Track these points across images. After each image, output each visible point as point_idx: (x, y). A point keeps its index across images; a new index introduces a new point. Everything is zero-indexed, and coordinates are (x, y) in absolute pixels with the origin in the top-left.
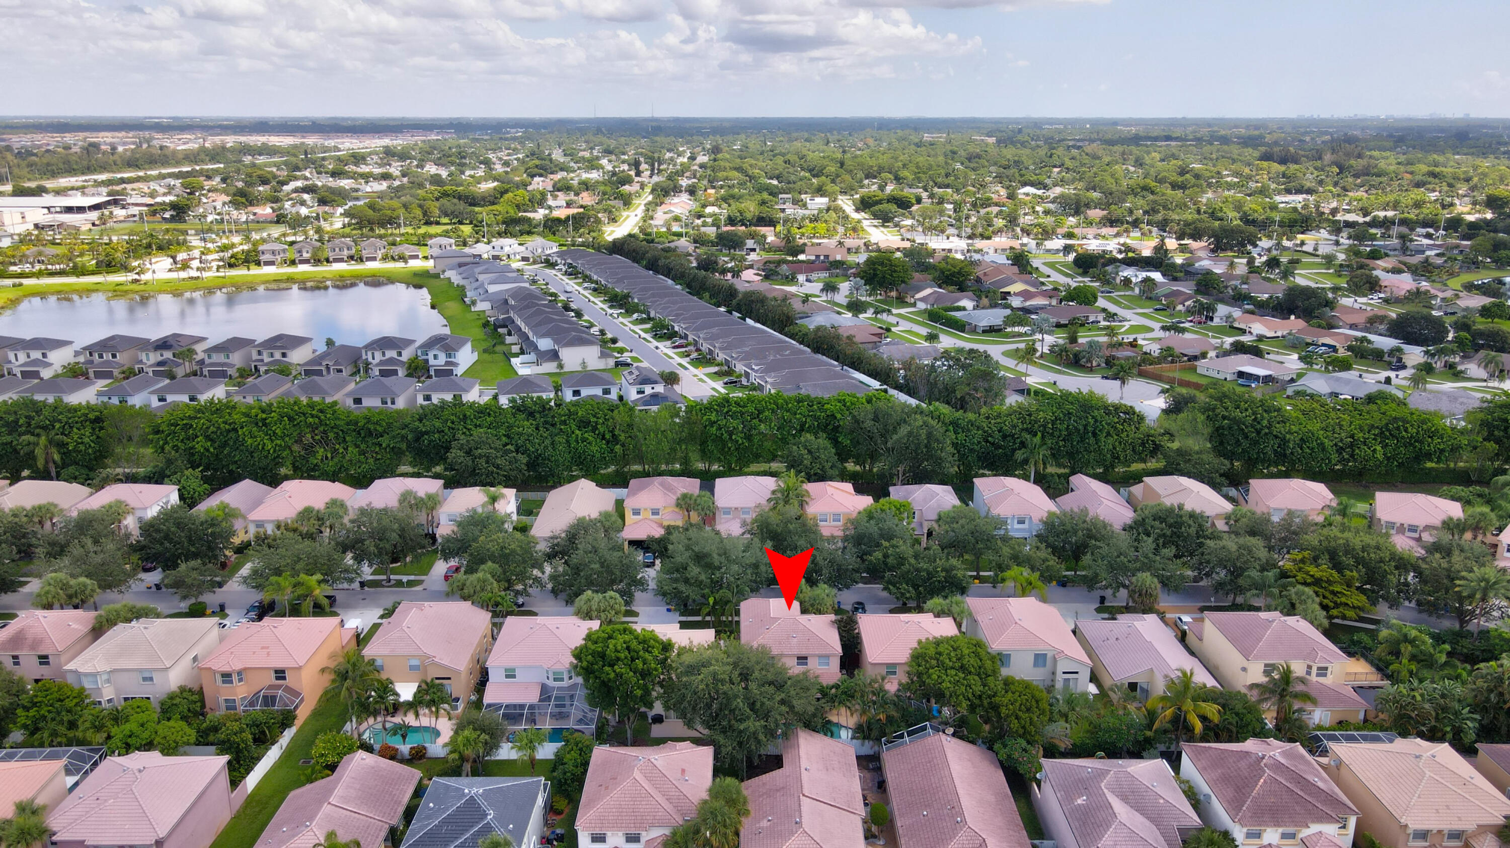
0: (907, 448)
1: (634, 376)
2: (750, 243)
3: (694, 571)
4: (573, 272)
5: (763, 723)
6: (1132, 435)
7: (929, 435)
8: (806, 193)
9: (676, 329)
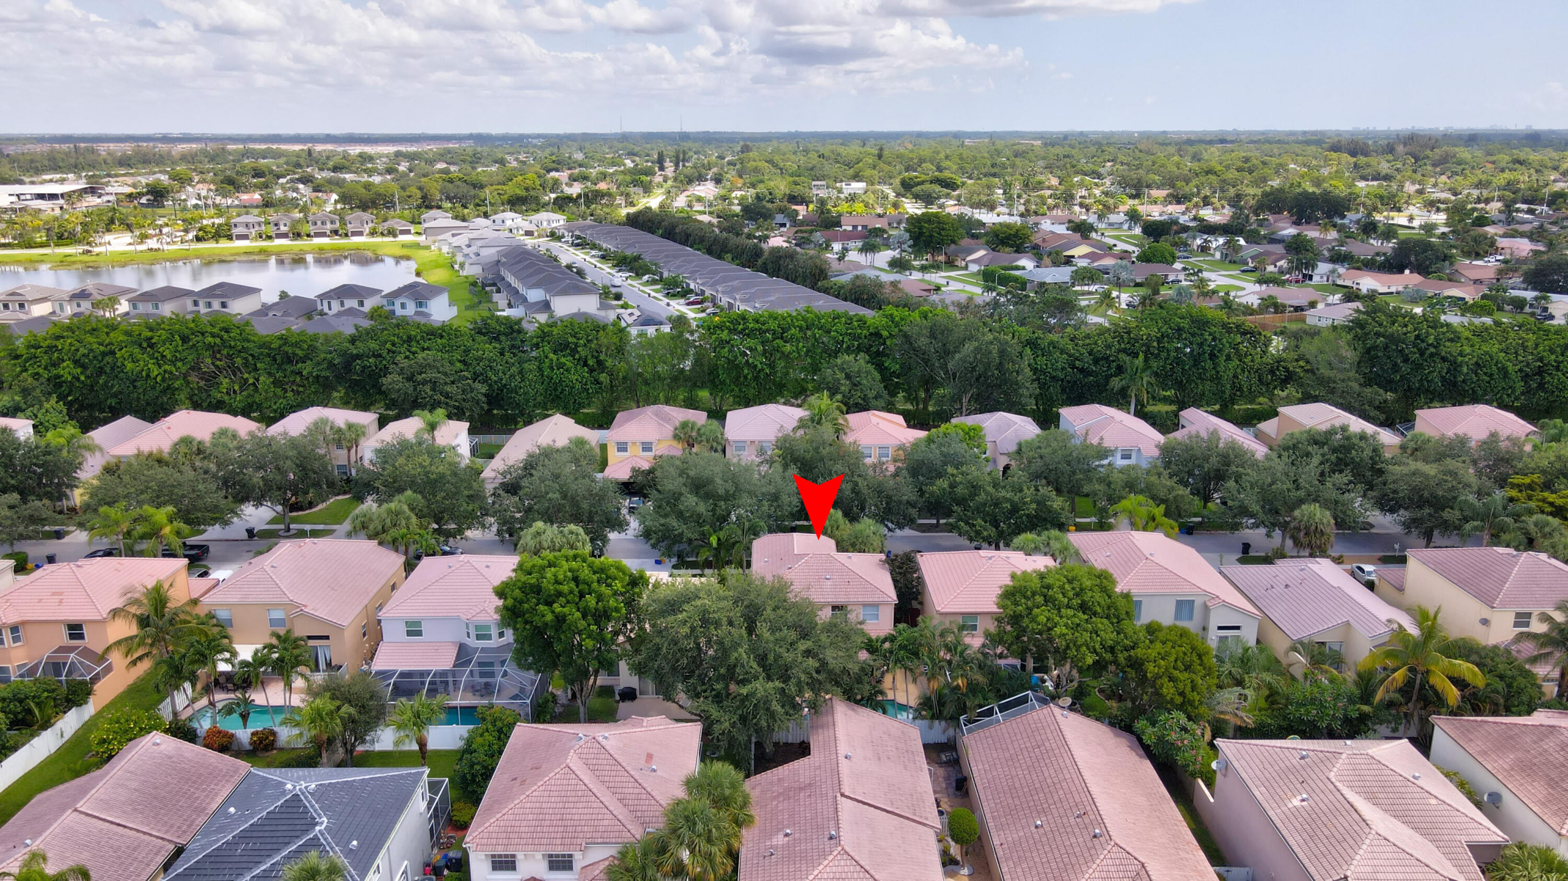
0: (974, 369)
1: (635, 317)
2: (780, 218)
3: (690, 501)
4: (581, 244)
5: (778, 684)
6: (1258, 359)
7: (1002, 353)
8: (841, 181)
9: (692, 287)
